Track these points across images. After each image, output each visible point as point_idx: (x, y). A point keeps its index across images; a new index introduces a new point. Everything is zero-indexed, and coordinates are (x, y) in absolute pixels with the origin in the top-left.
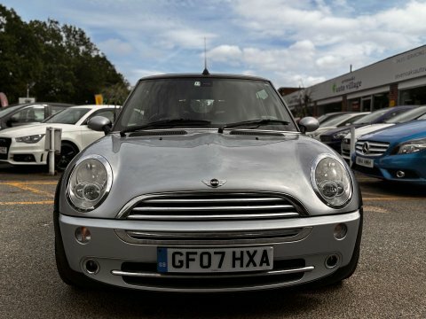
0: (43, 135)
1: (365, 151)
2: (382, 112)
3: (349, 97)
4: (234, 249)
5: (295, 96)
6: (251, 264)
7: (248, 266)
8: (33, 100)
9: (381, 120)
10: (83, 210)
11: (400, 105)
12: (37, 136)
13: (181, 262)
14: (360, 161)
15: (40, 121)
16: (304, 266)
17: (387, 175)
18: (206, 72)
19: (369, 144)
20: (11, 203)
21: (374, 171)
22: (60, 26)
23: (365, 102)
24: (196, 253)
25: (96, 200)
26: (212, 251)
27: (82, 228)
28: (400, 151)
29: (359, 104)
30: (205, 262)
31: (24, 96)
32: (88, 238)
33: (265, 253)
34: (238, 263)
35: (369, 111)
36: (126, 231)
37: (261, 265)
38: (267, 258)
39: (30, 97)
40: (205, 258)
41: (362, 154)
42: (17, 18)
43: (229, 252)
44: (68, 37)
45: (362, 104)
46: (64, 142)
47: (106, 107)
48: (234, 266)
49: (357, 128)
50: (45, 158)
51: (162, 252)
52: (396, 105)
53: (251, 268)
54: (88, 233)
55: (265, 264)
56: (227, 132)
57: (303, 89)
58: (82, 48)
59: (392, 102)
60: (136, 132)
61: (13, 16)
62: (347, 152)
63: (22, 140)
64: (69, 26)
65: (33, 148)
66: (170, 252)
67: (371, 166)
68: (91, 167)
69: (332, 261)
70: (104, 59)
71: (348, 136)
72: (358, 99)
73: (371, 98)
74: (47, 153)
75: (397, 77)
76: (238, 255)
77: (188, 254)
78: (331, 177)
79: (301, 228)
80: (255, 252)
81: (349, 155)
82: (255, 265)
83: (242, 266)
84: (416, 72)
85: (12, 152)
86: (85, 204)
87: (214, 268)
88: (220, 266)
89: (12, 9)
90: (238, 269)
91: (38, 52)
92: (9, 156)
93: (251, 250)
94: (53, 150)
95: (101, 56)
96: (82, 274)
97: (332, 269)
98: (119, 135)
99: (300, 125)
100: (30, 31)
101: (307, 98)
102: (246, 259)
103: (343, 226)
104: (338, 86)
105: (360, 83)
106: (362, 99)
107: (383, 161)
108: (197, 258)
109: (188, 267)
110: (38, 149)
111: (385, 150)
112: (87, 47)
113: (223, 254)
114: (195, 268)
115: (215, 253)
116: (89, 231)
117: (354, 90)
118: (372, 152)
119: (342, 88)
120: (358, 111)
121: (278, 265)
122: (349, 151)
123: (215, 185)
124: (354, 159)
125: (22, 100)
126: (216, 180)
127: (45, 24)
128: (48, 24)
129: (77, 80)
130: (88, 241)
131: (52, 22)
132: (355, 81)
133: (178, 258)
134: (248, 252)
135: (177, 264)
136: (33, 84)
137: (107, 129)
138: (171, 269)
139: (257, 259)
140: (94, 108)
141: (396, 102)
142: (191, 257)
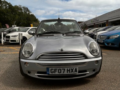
0: (18, 35)
1: (100, 38)
2: (104, 28)
3: (95, 24)
4: (67, 68)
5: (82, 24)
6: (72, 72)
7: (71, 72)
8: (16, 26)
9: (104, 30)
10: (26, 57)
11: (109, 26)
12: (16, 35)
13: (53, 72)
14: (99, 41)
15: (17, 31)
16: (87, 72)
17: (106, 45)
18: (59, 18)
19: (101, 36)
20: (10, 53)
21: (103, 44)
22: (22, 7)
23: (100, 25)
24: (57, 69)
25: (30, 55)
26: (61, 69)
27: (26, 62)
28: (110, 38)
29: (98, 26)
30: (60, 72)
31: (13, 25)
32: (28, 65)
33: (76, 69)
34: (68, 72)
35: (101, 27)
36: (38, 63)
37: (75, 72)
38: (76, 70)
39: (15, 25)
40: (60, 70)
41: (100, 39)
42: (11, 5)
43: (66, 69)
44: (24, 9)
45: (99, 26)
46: (23, 37)
47: (34, 27)
48: (67, 73)
49: (98, 32)
50: (19, 41)
51: (48, 69)
52: (108, 26)
53: (72, 73)
54: (28, 64)
55: (76, 72)
56: (65, 35)
57: (84, 22)
58: (28, 12)
59: (107, 25)
60: (41, 35)
61: (10, 5)
62: (95, 38)
63: (13, 36)
64: (24, 7)
65: (15, 38)
66: (50, 69)
67: (102, 42)
68: (28, 46)
69: (94, 70)
70: (33, 15)
71: (96, 34)
72: (98, 24)
73: (101, 24)
74: (19, 40)
75: (108, 18)
76: (69, 70)
77: (55, 69)
78: (93, 47)
79: (86, 62)
80: (73, 69)
81: (96, 39)
82: (73, 72)
83: (70, 72)
84: (113, 17)
85: (10, 39)
86: (27, 56)
87: (62, 73)
88: (64, 73)
89: (10, 3)
90: (68, 73)
91: (17, 13)
92: (10, 41)
93: (72, 68)
94: (20, 39)
95: (32, 14)
96: (27, 74)
97: (94, 73)
98: (36, 36)
99: (84, 32)
100: (14, 8)
101: (85, 24)
102: (71, 71)
103: (97, 61)
104: (93, 21)
105: (99, 20)
106: (99, 24)
107: (105, 41)
108: (57, 70)
109: (55, 73)
110: (17, 39)
111: (106, 38)
112: (29, 12)
113: (64, 69)
114: (57, 73)
115: (62, 69)
116: (28, 63)
117: (97, 22)
118: (102, 39)
119: (94, 21)
120: (98, 27)
121: (79, 72)
122: (96, 38)
123: (62, 51)
124: (97, 40)
125: (13, 26)
126: (62, 49)
127: (18, 6)
128: (19, 6)
129: (27, 21)
130: (28, 66)
131: (20, 6)
132: (97, 20)
133: (52, 70)
134: (71, 69)
135: (52, 72)
136: (16, 22)
137: (33, 34)
138: (50, 73)
139: (74, 70)
140: (31, 28)
141: (108, 25)
142: (56, 70)
